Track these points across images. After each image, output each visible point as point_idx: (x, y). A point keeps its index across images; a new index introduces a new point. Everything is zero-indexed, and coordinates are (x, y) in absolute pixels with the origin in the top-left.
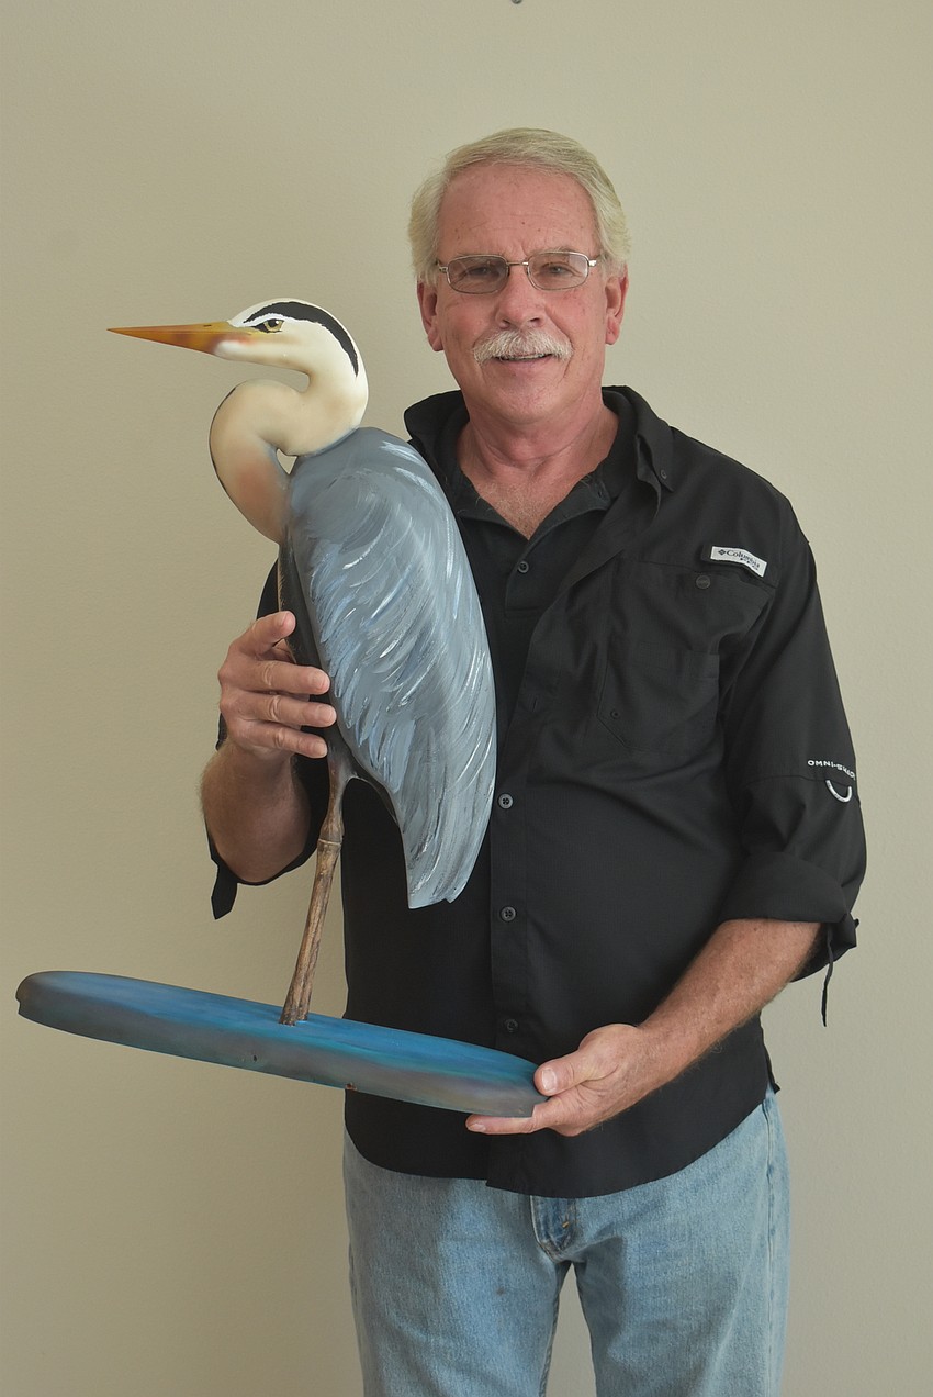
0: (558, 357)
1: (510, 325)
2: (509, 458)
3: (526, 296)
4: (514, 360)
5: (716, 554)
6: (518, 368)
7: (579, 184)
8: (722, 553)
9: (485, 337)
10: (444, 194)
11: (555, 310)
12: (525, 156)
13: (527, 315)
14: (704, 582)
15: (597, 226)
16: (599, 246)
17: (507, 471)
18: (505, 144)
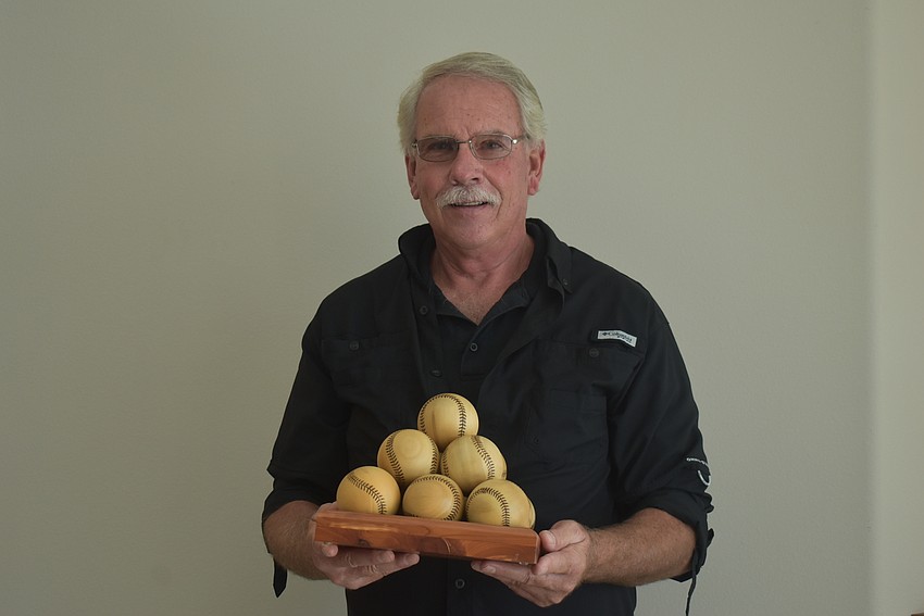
0: (492, 204)
1: (459, 183)
2: (463, 272)
3: (470, 163)
4: (462, 206)
5: (601, 336)
6: (464, 211)
7: (509, 89)
8: (605, 334)
9: (442, 192)
10: (419, 96)
11: (488, 173)
12: (471, 70)
13: (469, 176)
14: (595, 352)
15: (521, 117)
16: (523, 129)
17: (462, 281)
18: (459, 63)
